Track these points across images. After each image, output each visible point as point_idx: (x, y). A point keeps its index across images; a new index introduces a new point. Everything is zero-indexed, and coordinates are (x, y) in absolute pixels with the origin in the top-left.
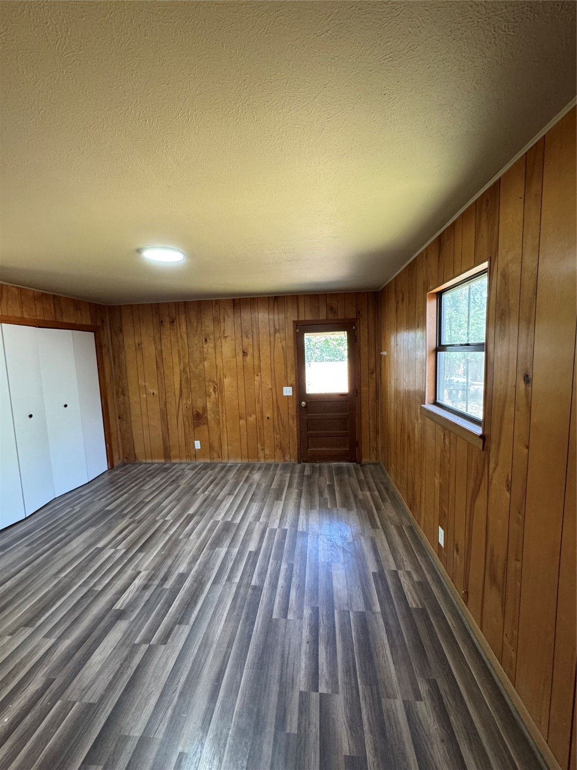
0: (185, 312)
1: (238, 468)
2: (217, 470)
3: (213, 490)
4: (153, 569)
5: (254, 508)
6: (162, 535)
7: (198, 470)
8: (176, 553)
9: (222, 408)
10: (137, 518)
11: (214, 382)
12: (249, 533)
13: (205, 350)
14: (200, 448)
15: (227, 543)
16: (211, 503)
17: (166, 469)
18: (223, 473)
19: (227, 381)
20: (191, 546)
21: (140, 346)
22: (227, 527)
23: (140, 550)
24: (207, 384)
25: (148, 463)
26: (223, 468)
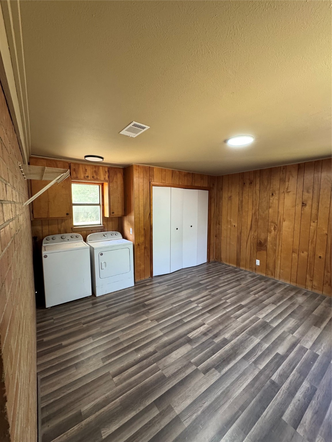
0: (260, 176)
1: (286, 287)
2: (269, 283)
3: (261, 296)
4: (212, 326)
5: (291, 322)
6: (221, 309)
7: (256, 279)
8: (226, 324)
9: (279, 242)
10: (212, 294)
11: (275, 223)
12: (281, 339)
13: (271, 201)
14: (259, 265)
15: (262, 336)
16: (259, 304)
17: (236, 272)
18: (272, 287)
19: (285, 224)
20: (237, 325)
21: (231, 198)
22: (264, 326)
23: (209, 312)
24: (269, 224)
25: (227, 265)
26: (273, 283)
